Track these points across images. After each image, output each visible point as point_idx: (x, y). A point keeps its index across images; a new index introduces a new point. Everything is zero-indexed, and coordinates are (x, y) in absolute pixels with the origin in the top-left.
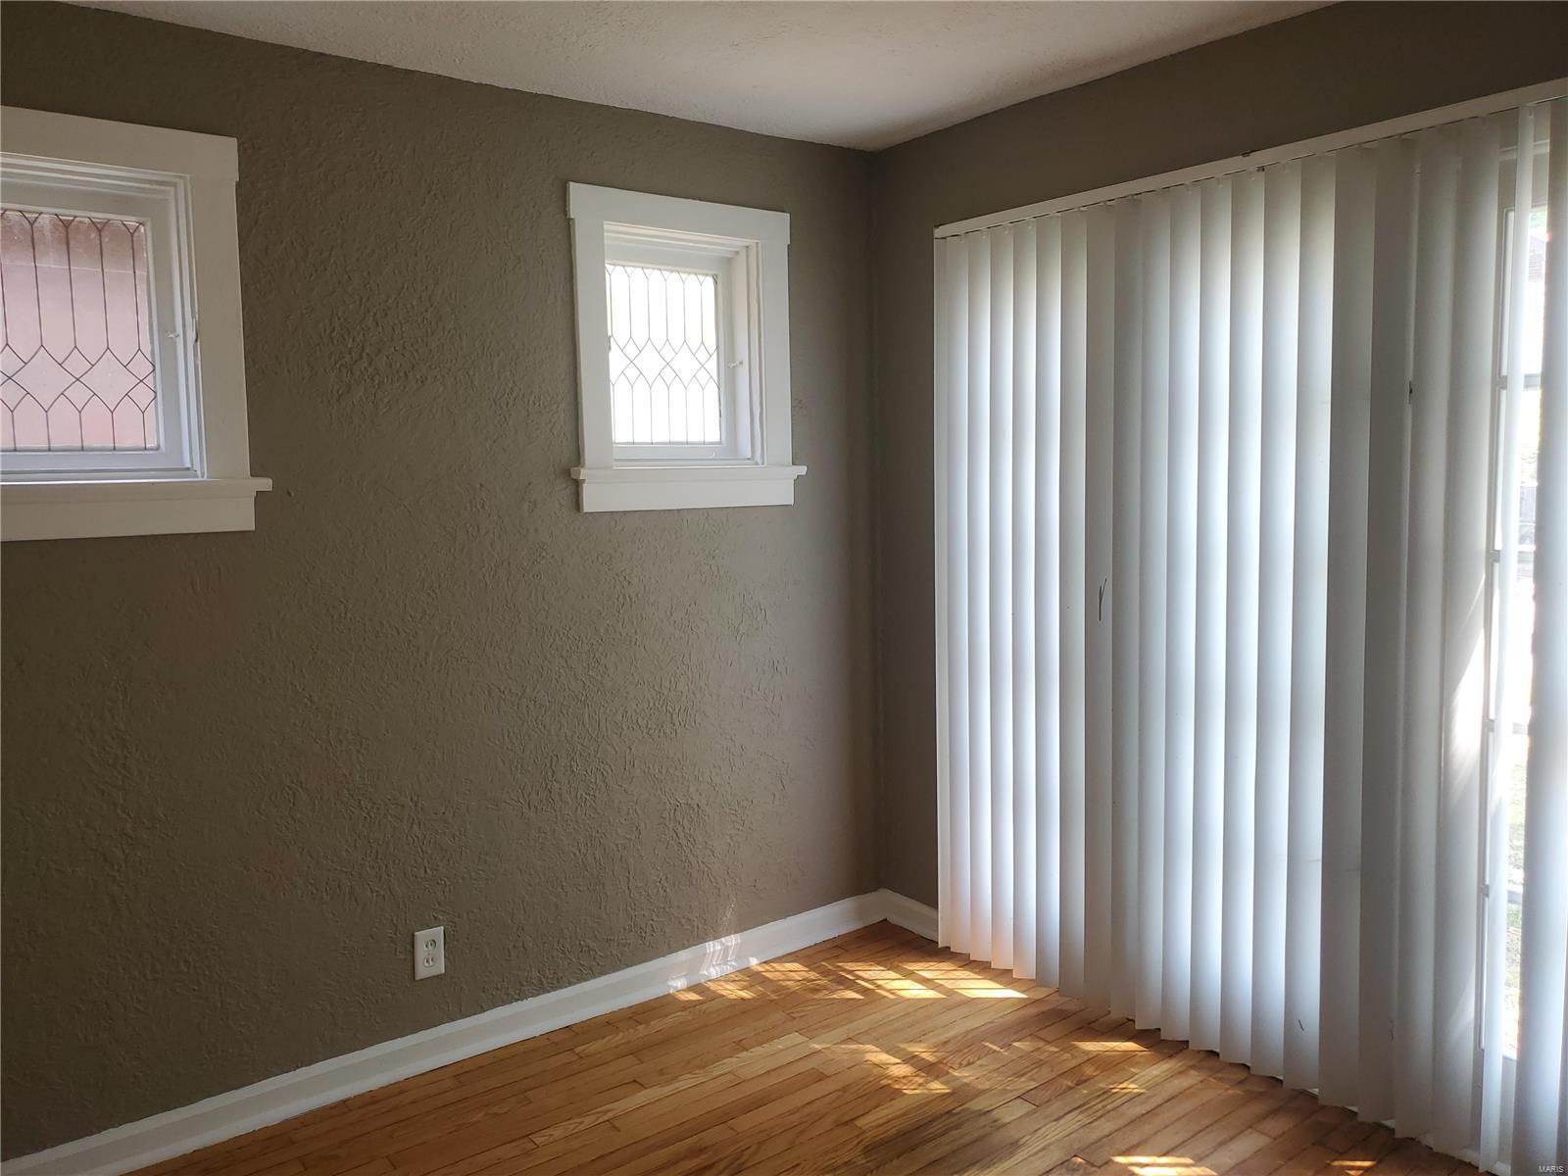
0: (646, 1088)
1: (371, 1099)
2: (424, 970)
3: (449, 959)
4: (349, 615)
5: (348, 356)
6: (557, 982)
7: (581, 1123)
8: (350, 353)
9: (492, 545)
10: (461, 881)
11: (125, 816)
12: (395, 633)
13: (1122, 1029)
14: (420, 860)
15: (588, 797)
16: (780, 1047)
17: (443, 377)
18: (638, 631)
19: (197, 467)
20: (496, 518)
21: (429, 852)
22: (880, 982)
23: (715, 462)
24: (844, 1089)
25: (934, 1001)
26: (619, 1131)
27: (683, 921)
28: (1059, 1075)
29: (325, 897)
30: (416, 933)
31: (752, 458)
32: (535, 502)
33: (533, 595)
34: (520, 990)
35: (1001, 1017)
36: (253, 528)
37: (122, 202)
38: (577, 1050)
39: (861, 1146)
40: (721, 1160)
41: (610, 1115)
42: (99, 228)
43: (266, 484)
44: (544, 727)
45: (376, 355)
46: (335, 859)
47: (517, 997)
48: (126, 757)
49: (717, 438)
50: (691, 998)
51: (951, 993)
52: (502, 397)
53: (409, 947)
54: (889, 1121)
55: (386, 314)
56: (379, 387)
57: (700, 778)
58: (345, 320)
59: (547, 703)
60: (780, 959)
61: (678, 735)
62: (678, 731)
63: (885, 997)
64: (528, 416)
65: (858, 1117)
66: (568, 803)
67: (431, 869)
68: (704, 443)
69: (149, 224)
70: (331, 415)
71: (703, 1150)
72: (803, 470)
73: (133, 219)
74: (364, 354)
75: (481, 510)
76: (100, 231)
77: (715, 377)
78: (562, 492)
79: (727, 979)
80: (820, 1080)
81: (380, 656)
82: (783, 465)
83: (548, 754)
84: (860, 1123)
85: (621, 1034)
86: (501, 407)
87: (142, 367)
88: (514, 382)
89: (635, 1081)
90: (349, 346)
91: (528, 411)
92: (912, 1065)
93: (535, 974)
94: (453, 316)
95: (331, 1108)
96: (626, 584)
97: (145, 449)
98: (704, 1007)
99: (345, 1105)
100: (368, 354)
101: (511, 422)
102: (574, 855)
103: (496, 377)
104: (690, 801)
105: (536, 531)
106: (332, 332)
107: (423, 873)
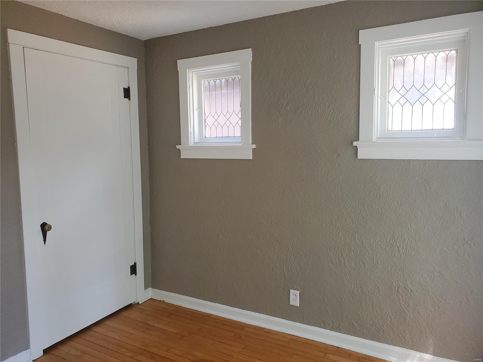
2: (292, 303)
3: (301, 303)
8: (279, 106)
9: (321, 169)
10: (306, 279)
14: (293, 267)
15: (356, 268)
17: (308, 111)
18: (383, 209)
20: (323, 159)
21: (296, 266)
30: (291, 290)
32: (339, 154)
33: (336, 188)
36: (252, 159)
43: (254, 146)
44: (339, 237)
45: (287, 106)
46: (269, 257)
47: (323, 327)
49: (452, 127)
52: (328, 116)
53: (288, 293)
55: (291, 92)
56: (287, 116)
58: (278, 96)
59: (340, 229)
62: (402, 255)
66: (347, 267)
67: (296, 272)
68: (444, 129)
70: (273, 126)
75: (318, 156)
77: (453, 99)
83: (340, 247)
88: (333, 110)
90: (279, 104)
93: (331, 323)
95: (259, 328)
96: (378, 189)
100: (284, 106)
101: (331, 125)
102: (349, 287)
103: (327, 109)
104: (406, 287)
105: (339, 165)
106: (274, 100)
107: (294, 272)
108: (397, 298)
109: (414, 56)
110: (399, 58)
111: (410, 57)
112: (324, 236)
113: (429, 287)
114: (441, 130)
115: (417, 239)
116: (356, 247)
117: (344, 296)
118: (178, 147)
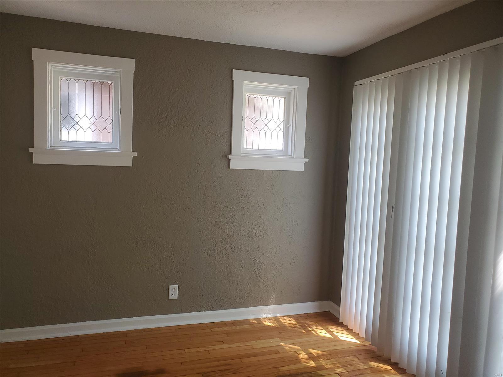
0: (224, 344)
1: (151, 330)
2: (171, 297)
3: (179, 295)
4: (157, 192)
5: (162, 120)
6: (212, 309)
7: (201, 349)
8: (163, 119)
9: (201, 176)
10: (184, 273)
11: (92, 240)
12: (170, 199)
13: (387, 361)
14: (173, 265)
15: (226, 254)
16: (271, 341)
17: (190, 127)
18: (246, 206)
19: (119, 149)
20: (203, 168)
21: (176, 263)
22: (315, 329)
23: (278, 156)
24: (283, 358)
25: (329, 338)
26: (209, 354)
27: (256, 298)
28: (356, 370)
29: (144, 271)
30: (170, 286)
31: (291, 155)
32: (215, 164)
33: (213, 192)
34: (200, 309)
35: (348, 348)
36: (132, 166)
37: (108, 77)
38: (212, 329)
39: (276, 375)
40: (232, 369)
41: (210, 349)
42: (102, 84)
43: (135, 154)
44: (214, 231)
45: (170, 120)
46: (148, 261)
47: (199, 310)
48: (94, 224)
49: (281, 149)
50: (254, 322)
51: (336, 337)
52: (207, 133)
53: (167, 289)
54: (290, 370)
55: (174, 108)
56: (171, 129)
57: (264, 254)
58: (162, 109)
59: (215, 224)
60: (287, 316)
61: (258, 240)
62: (258, 238)
63: (314, 334)
64: (215, 139)
65: (281, 367)
66: (220, 255)
67: (176, 268)
68: (277, 150)
69: (114, 83)
71: (229, 365)
72: (307, 160)
73: (110, 81)
74: (167, 119)
75: (199, 166)
76: (102, 85)
77: (282, 130)
78: (225, 163)
79: (268, 319)
80: (277, 353)
81: (166, 205)
82: (301, 158)
83: (214, 239)
84: (280, 369)
85: (227, 327)
86: (207, 136)
87: (110, 121)
88: (211, 129)
89: (223, 341)
90: (163, 117)
91: (215, 137)
92: (308, 356)
93: (205, 305)
94: (194, 109)
95: (140, 330)
96: (243, 191)
97: (109, 143)
98: (255, 325)
99: (144, 330)
100: (168, 119)
101: (210, 140)
102: (221, 271)
103: (206, 127)
104: (260, 261)
105: (215, 173)
106: (158, 113)
107: (173, 269)
108: (254, 270)
109: (261, 96)
110: (252, 96)
111: (258, 96)
112: (202, 232)
113: (274, 258)
114: (276, 150)
115: (267, 225)
116: (227, 238)
117: (217, 279)
118: (30, 150)
